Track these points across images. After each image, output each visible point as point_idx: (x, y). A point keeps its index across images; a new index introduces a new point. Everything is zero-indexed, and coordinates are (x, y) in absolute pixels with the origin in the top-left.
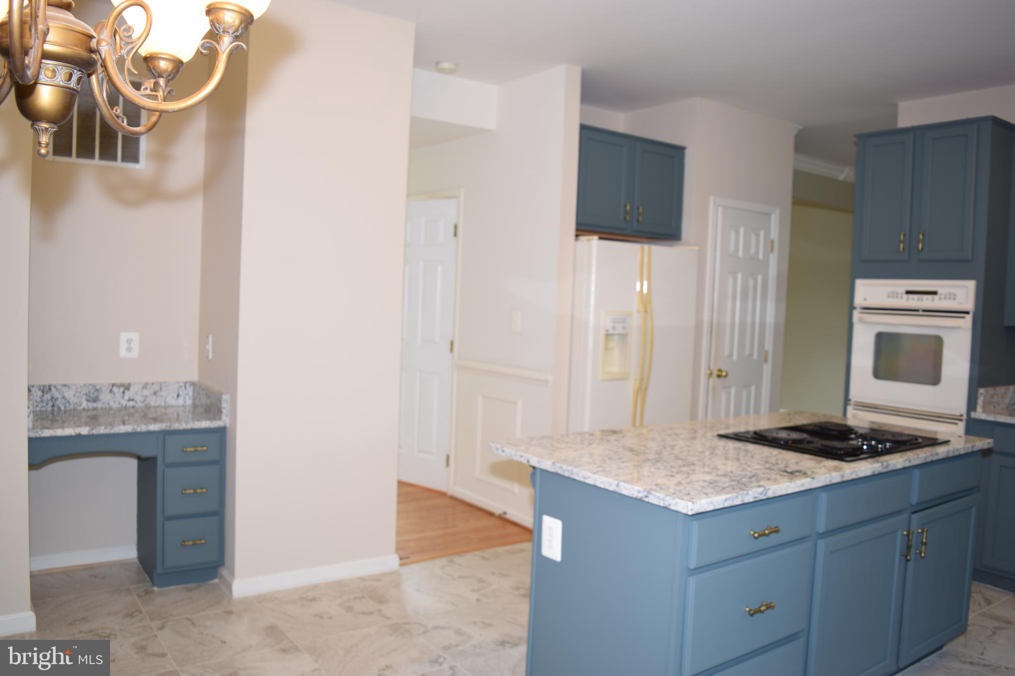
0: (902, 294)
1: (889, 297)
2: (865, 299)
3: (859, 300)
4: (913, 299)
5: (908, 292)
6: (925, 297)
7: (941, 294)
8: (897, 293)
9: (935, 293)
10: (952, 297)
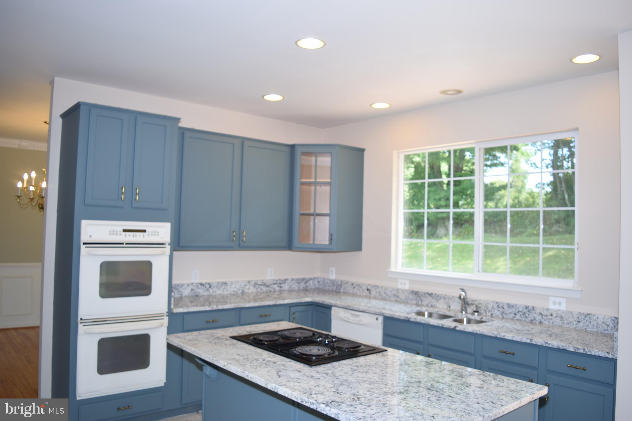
0: (120, 231)
1: (110, 234)
2: (90, 236)
3: (84, 238)
4: (129, 236)
5: (124, 231)
6: (138, 234)
7: (149, 232)
8: (117, 232)
9: (144, 231)
10: (156, 234)
